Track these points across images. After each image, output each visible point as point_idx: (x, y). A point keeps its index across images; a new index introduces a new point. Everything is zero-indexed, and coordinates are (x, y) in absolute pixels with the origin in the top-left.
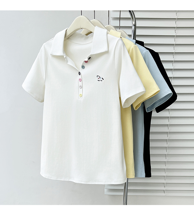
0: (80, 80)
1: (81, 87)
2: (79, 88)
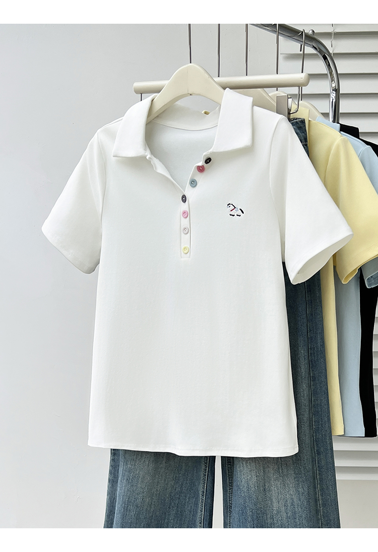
0: (186, 214)
1: (187, 231)
2: (183, 235)
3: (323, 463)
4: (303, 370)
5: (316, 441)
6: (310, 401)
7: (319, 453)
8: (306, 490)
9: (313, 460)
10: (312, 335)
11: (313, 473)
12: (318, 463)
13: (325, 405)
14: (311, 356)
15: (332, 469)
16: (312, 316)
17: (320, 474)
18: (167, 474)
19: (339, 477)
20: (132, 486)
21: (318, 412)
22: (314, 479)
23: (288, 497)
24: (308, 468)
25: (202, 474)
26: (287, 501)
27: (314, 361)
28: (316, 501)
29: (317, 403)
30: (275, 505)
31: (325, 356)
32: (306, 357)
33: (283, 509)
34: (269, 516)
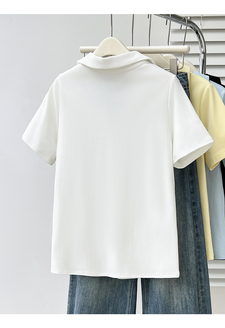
3: (203, 276)
4: (190, 222)
5: (199, 263)
6: (195, 240)
7: (200, 270)
8: (193, 292)
9: (197, 275)
10: (194, 201)
11: (197, 282)
12: (200, 276)
13: (203, 242)
14: (194, 213)
15: (207, 280)
16: (193, 190)
17: (201, 283)
18: (107, 289)
19: (211, 284)
20: (86, 297)
21: (199, 246)
22: (198, 286)
23: (183, 297)
24: (194, 279)
25: (129, 287)
26: (182, 299)
27: (196, 216)
28: (199, 299)
29: (198, 241)
30: (175, 301)
31: (202, 213)
32: (192, 214)
33: (180, 304)
34: (172, 308)
